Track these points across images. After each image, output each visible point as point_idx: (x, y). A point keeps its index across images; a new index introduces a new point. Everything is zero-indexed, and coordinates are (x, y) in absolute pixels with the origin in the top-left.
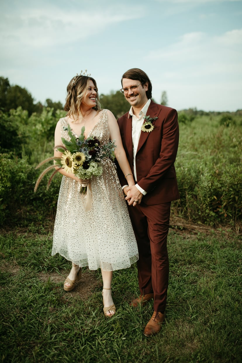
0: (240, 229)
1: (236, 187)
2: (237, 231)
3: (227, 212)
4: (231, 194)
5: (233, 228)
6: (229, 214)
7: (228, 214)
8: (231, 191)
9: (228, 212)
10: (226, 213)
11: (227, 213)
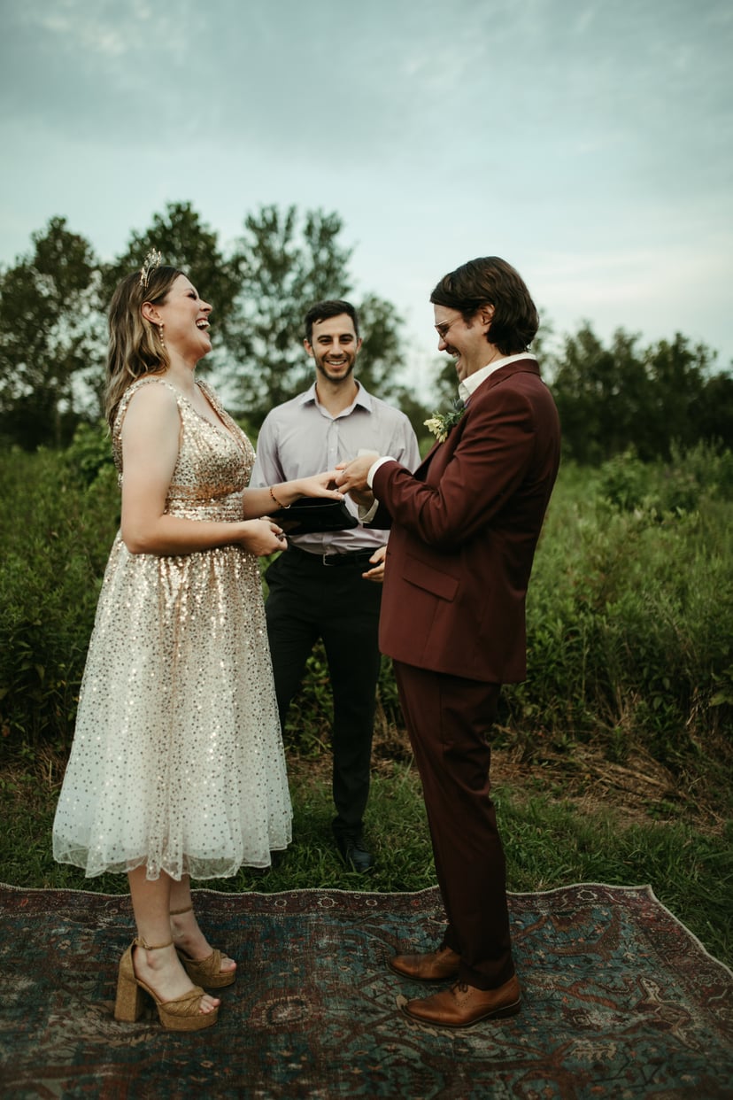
0: (54, 766)
1: (38, 636)
2: (47, 776)
3: (7, 720)
4: (20, 658)
5: (33, 769)
6: (17, 725)
7: (14, 726)
8: (23, 649)
9: (10, 718)
10: (8, 724)
11: (11, 723)
